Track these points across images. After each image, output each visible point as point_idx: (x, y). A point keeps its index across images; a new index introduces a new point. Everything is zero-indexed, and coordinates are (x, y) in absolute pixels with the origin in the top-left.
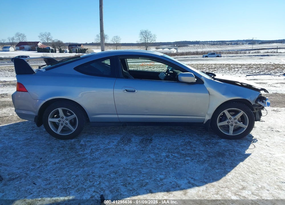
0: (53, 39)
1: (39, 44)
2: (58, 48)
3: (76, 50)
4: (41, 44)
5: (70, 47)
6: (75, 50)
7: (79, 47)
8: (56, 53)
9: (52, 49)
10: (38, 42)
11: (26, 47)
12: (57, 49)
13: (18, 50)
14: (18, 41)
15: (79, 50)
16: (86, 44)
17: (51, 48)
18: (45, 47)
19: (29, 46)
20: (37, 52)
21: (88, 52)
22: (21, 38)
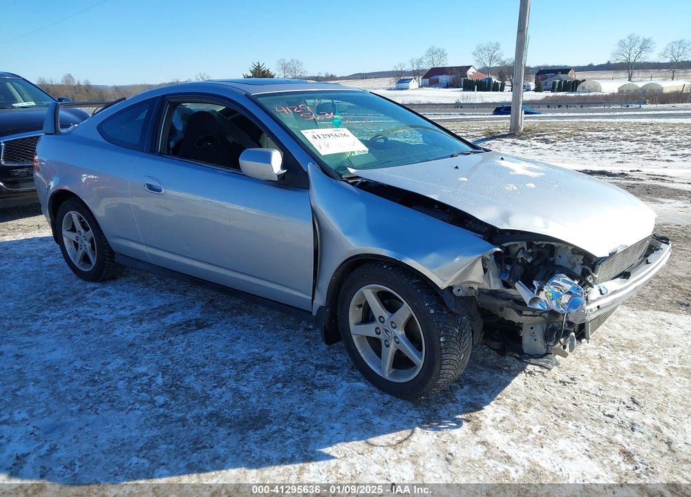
0: (503, 59)
1: (470, 72)
2: (511, 81)
3: (554, 83)
4: (475, 71)
5: (540, 77)
6: (550, 83)
7: (563, 76)
8: (503, 91)
9: (497, 81)
10: (469, 67)
11: (443, 78)
12: (508, 83)
13: (426, 86)
14: (428, 67)
15: (560, 83)
16: (591, 68)
17: (494, 80)
18: (483, 77)
19: (448, 76)
20: (461, 91)
21: (583, 88)
22: (436, 59)
